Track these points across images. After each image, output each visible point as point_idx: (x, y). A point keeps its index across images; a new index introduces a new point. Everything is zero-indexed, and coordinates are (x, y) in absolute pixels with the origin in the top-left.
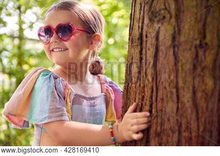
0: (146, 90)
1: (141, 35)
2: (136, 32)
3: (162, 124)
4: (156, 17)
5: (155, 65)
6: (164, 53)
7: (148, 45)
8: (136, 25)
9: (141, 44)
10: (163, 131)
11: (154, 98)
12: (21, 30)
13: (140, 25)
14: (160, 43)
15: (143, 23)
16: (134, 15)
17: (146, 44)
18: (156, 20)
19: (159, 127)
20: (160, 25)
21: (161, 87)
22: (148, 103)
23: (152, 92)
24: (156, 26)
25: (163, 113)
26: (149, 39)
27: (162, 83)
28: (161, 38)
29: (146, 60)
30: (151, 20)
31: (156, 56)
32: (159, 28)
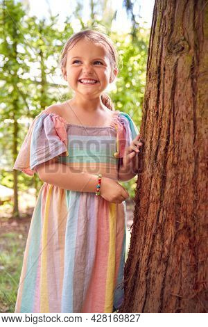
0: (163, 123)
1: (159, 68)
2: (154, 66)
3: (179, 156)
4: (174, 48)
5: (172, 98)
6: (182, 85)
7: (166, 78)
8: (154, 59)
9: (159, 78)
10: (179, 162)
11: (171, 130)
12: (43, 75)
13: (159, 59)
14: (178, 75)
15: (161, 56)
16: (152, 50)
17: (164, 77)
18: (174, 51)
19: (176, 159)
20: (178, 57)
21: (178, 119)
22: (165, 136)
23: (170, 124)
24: (175, 58)
25: (180, 145)
26: (167, 72)
27: (180, 116)
28: (179, 70)
29: (164, 93)
30: (169, 52)
31: (174, 88)
32: (178, 59)
